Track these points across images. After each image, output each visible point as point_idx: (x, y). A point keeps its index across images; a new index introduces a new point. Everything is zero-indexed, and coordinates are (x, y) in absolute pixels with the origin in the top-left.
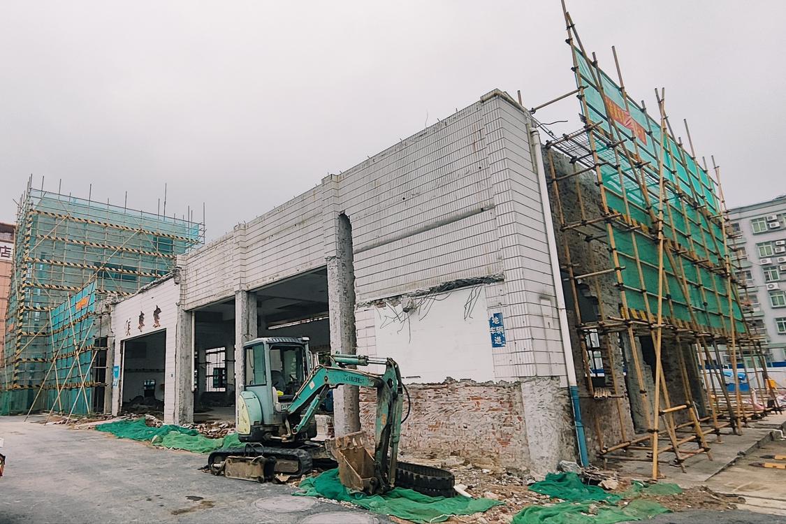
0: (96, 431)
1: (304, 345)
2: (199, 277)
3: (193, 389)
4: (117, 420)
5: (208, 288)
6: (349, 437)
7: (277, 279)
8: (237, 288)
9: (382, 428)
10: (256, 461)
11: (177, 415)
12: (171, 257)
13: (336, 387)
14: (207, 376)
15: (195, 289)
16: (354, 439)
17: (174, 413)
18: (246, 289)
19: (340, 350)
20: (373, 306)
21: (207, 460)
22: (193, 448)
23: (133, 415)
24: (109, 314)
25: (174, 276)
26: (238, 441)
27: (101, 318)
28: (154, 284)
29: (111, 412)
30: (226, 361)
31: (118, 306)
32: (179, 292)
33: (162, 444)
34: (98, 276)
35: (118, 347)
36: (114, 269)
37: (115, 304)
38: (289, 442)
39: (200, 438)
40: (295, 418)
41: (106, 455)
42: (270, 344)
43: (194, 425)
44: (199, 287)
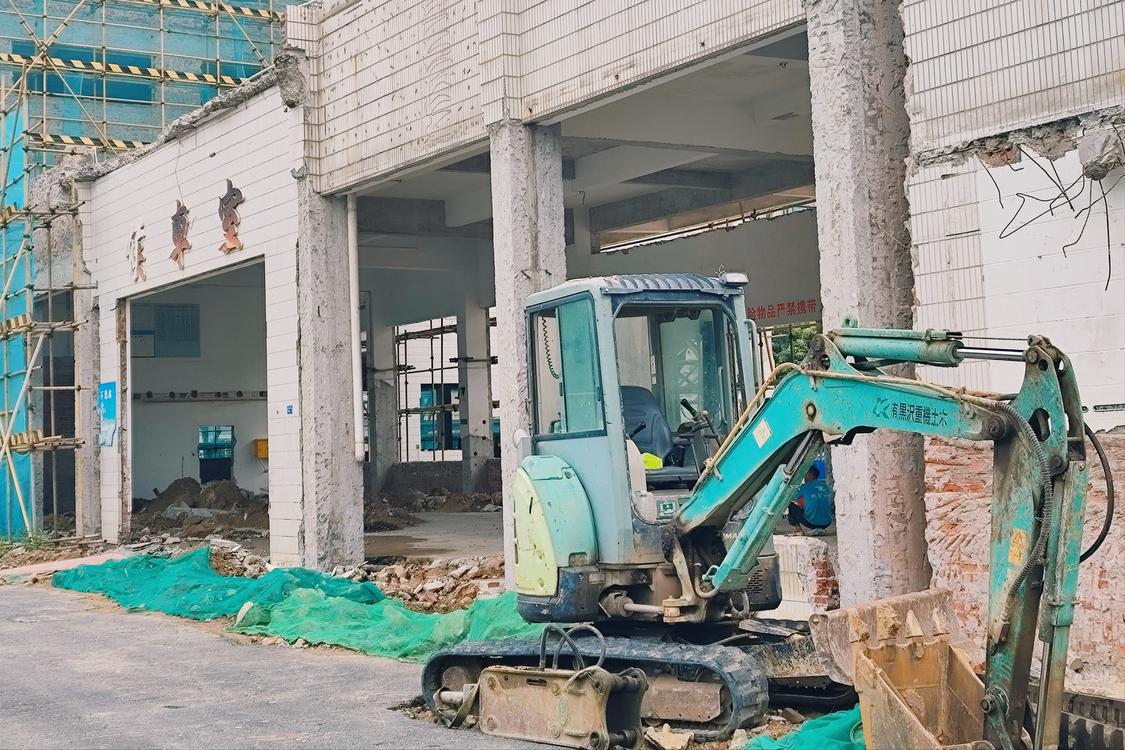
0: (57, 592)
1: (730, 300)
2: (366, 78)
3: (360, 454)
4: (122, 554)
5: (398, 117)
6: (896, 607)
7: (628, 76)
8: (494, 114)
9: (1012, 576)
10: (580, 680)
11: (310, 537)
12: (264, 14)
13: (848, 440)
14: (400, 413)
15: (352, 120)
16: (910, 615)
17: (302, 532)
18: (526, 117)
19: (855, 315)
20: (973, 162)
21: (419, 680)
22: (368, 643)
23: (170, 540)
24: (75, 213)
25: (280, 80)
26: (518, 622)
27: (48, 226)
28: (215, 107)
29: (99, 530)
30: (463, 360)
31: (101, 186)
32: (300, 133)
33: (270, 629)
34: (30, 87)
35: (109, 322)
36: (78, 64)
37: (90, 179)
38: (688, 624)
39: (392, 612)
40: (705, 543)
41: (96, 664)
42: (614, 297)
43: (369, 572)
44: (369, 112)
